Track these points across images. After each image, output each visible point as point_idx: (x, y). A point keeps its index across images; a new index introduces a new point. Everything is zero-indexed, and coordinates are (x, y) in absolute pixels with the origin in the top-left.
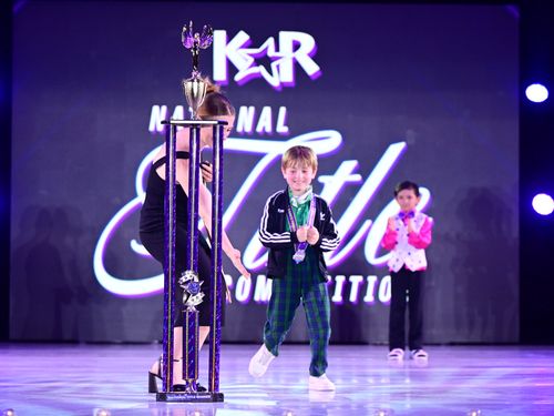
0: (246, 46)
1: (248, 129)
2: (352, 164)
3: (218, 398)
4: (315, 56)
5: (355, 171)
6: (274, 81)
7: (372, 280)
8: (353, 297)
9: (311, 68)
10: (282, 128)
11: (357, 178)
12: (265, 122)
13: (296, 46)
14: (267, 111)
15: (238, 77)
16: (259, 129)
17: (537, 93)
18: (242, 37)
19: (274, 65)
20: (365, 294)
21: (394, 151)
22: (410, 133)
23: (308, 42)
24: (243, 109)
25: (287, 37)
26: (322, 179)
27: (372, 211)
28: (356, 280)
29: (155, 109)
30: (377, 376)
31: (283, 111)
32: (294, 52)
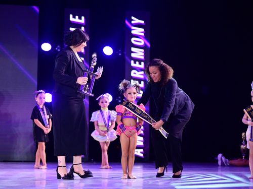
17: (46, 47)
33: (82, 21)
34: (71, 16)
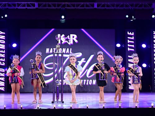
0: (64, 37)
1: (64, 52)
2: (84, 59)
3: (63, 102)
4: (77, 39)
5: (84, 60)
6: (69, 43)
7: (88, 80)
8: (84, 84)
9: (76, 41)
10: (71, 52)
11: (85, 61)
12: (68, 51)
13: (73, 37)
14: (68, 49)
15: (62, 43)
16: (66, 52)
17: (118, 45)
18: (63, 35)
19: (69, 41)
20: (87, 83)
21: (92, 56)
22: (95, 53)
23: (75, 36)
24: (64, 49)
25: (71, 35)
26: (78, 62)
27: (88, 68)
28: (85, 80)
29: (47, 49)
30: (89, 98)
31: (71, 49)
32: (73, 38)
33: (133, 34)
34: (128, 32)
